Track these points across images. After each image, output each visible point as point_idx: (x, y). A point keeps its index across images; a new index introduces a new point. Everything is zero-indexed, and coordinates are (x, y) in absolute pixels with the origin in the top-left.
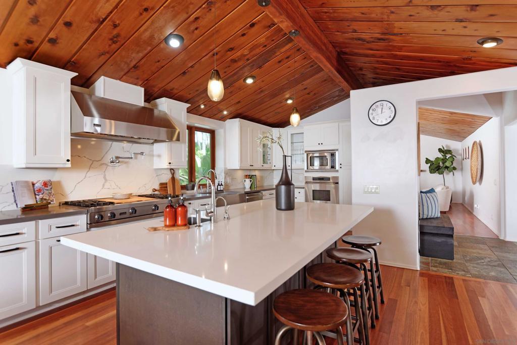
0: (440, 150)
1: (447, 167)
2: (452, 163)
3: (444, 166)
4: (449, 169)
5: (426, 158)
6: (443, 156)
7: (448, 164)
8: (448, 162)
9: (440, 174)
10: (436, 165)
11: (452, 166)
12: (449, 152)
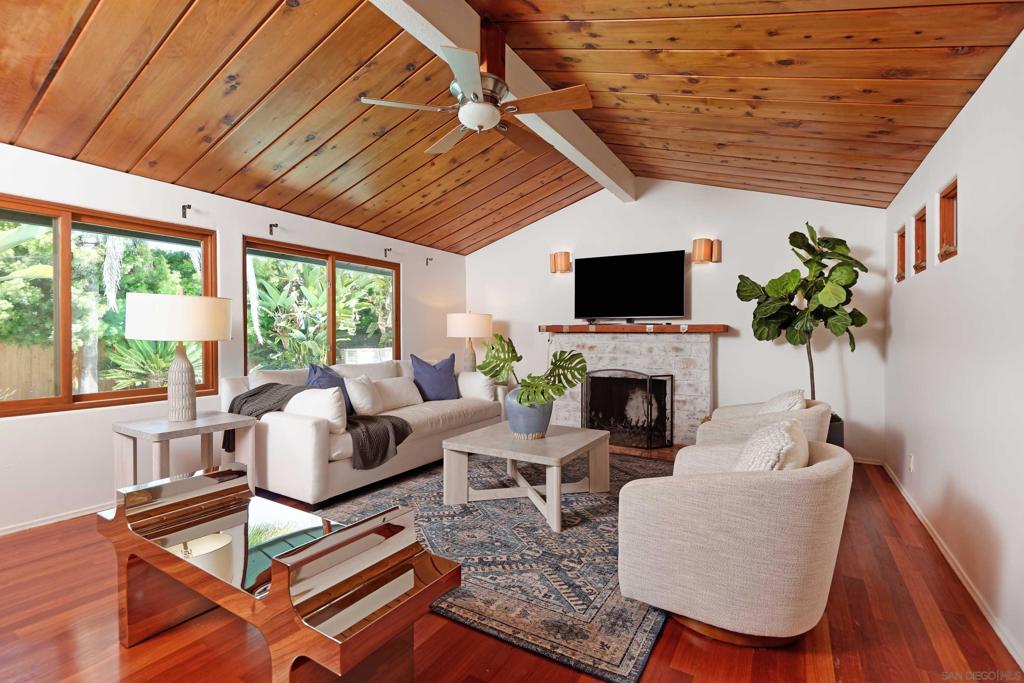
0: (797, 239)
1: (822, 314)
2: (849, 294)
3: (814, 307)
4: (831, 320)
5: (741, 277)
6: (807, 263)
7: (828, 297)
8: (828, 286)
9: (794, 343)
10: (778, 305)
11: (848, 309)
12: (835, 244)
